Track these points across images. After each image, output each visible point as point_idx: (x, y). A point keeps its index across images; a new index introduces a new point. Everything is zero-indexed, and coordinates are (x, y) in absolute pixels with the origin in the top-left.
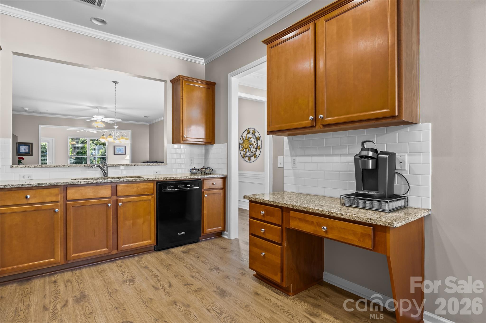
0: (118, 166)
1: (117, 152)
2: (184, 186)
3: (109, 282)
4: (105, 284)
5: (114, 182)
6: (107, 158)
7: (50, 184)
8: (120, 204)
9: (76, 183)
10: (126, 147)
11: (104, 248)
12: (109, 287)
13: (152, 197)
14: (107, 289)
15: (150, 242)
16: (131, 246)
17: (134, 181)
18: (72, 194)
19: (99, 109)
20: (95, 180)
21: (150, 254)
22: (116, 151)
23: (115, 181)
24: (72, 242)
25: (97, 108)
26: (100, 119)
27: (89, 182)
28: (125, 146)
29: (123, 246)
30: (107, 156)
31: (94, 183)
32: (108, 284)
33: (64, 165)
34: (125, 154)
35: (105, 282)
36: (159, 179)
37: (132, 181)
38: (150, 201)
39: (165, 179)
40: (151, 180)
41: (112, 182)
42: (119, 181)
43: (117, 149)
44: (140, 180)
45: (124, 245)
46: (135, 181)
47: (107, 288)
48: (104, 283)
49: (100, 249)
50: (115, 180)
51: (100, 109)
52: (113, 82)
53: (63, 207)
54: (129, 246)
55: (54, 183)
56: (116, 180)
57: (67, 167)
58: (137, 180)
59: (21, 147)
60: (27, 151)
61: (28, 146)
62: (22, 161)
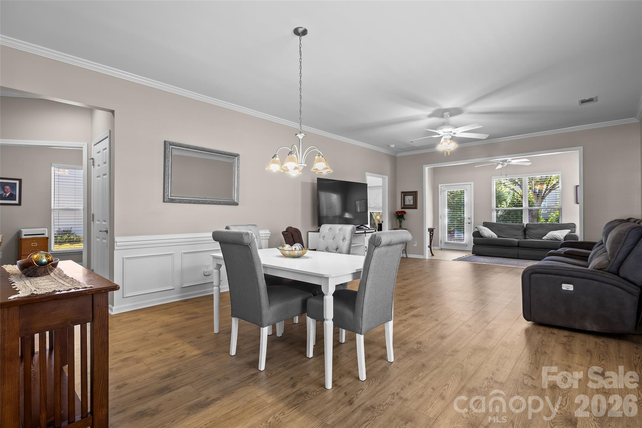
6: (561, 211)
26: (447, 135)
30: (562, 206)
59: (406, 197)
60: (412, 203)
61: (412, 196)
62: (404, 216)
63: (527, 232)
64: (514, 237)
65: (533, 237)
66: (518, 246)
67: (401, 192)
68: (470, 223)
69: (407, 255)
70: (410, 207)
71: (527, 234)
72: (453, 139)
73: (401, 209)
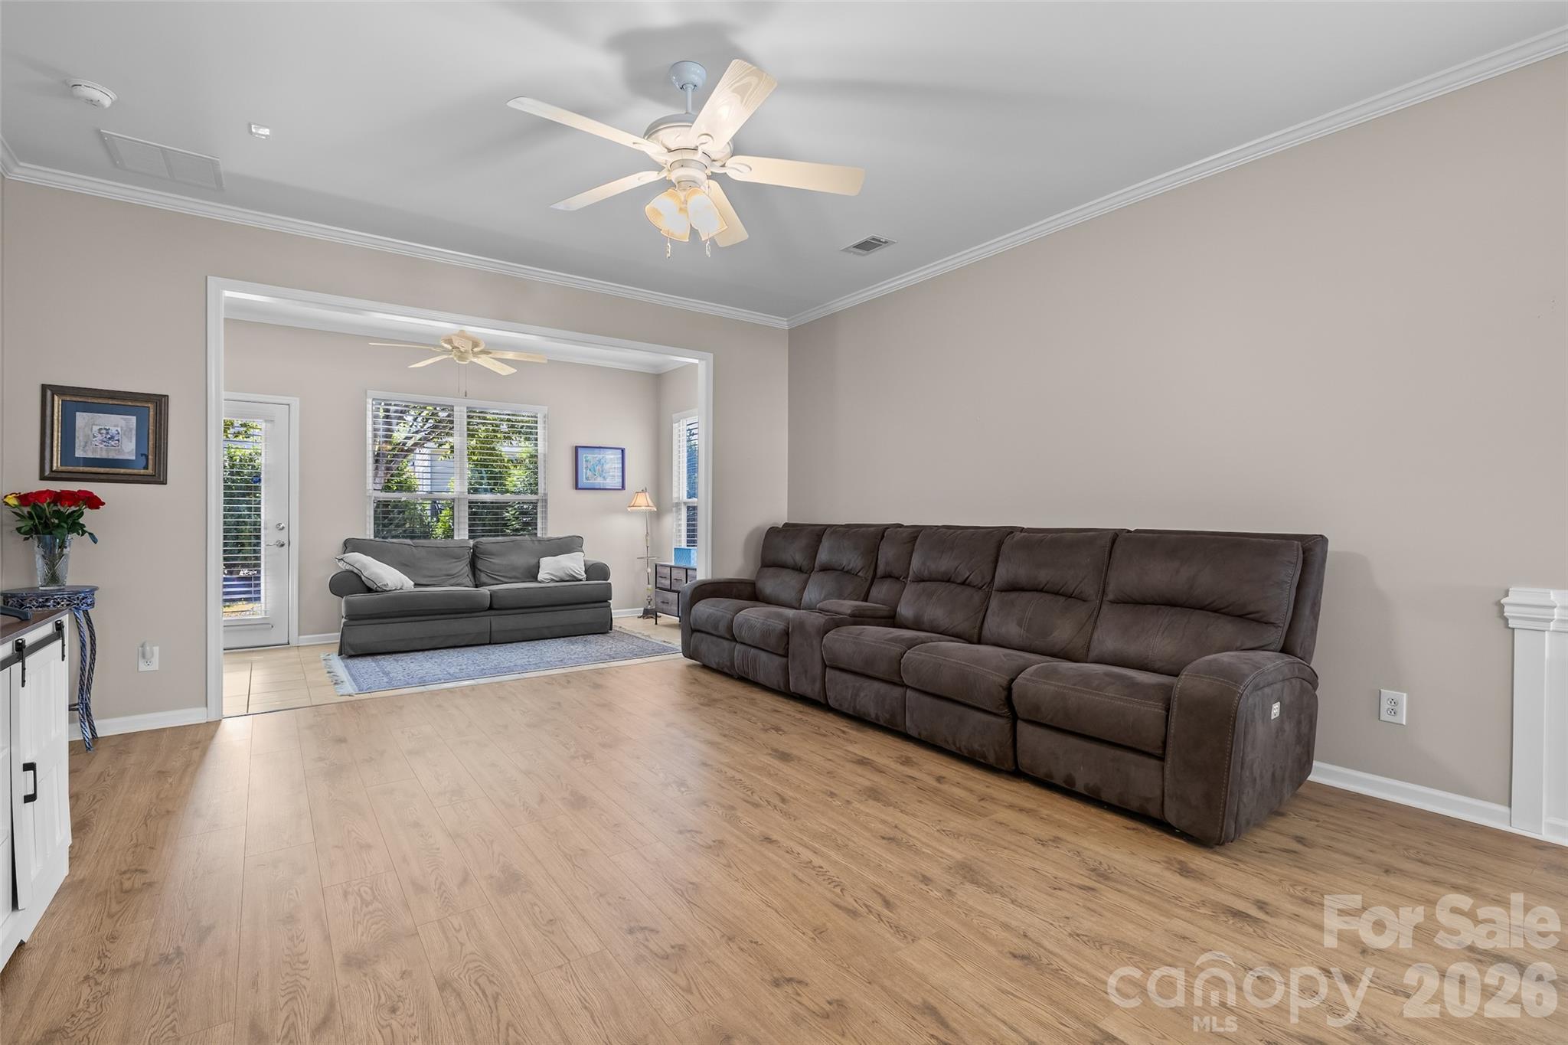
1: (587, 479)
6: (545, 507)
10: (626, 452)
22: (584, 472)
28: (623, 451)
30: (546, 495)
34: (623, 487)
43: (586, 461)
63: (480, 565)
64: (453, 581)
65: (502, 579)
66: (491, 608)
68: (282, 545)
69: (96, 723)
71: (480, 570)
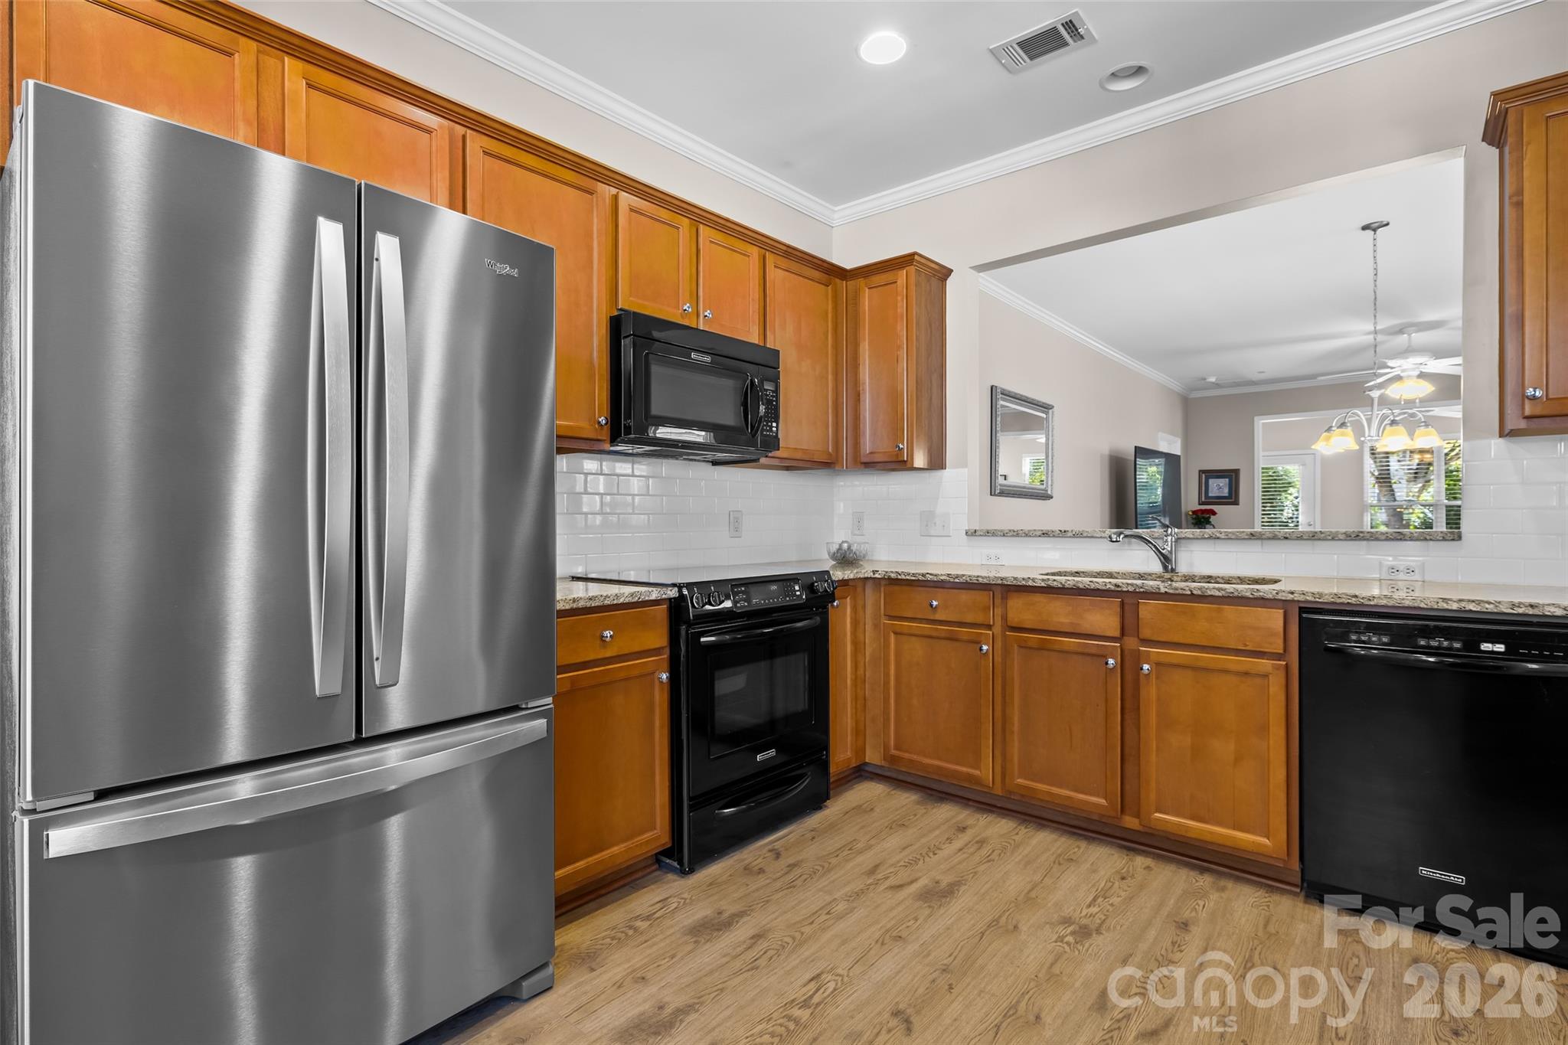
0: (1218, 538)
2: (1457, 645)
3: (1278, 932)
4: (1260, 934)
5: (1124, 589)
7: (971, 580)
8: (1146, 667)
9: (1024, 582)
11: (1098, 796)
12: (1264, 946)
13: (1278, 669)
14: (1252, 949)
15: (1265, 846)
16: (1188, 828)
17: (1195, 592)
18: (1020, 611)
19: (1409, 335)
20: (1070, 578)
21: (1267, 895)
23: (1131, 589)
24: (1016, 744)
25: (1401, 331)
26: (1414, 369)
27: (1055, 583)
29: (1157, 815)
31: (1068, 588)
32: (1270, 935)
33: (1065, 532)
35: (1266, 926)
36: (1310, 598)
37: (1189, 593)
38: (1266, 681)
39: (1339, 601)
40: (1270, 596)
41: (1119, 589)
42: (1142, 590)
44: (1220, 594)
45: (1160, 812)
46: (1199, 593)
47: (1255, 945)
48: (1261, 926)
49: (1086, 794)
50: (1128, 584)
51: (1417, 332)
52: (1365, 228)
53: (1000, 644)
54: (1179, 825)
55: (978, 577)
56: (1132, 585)
57: (1070, 537)
58: (1209, 593)
59: (1211, 481)
60: (1225, 492)
61: (1227, 480)
62: (1211, 520)
67: (1200, 471)
70: (1221, 501)
72: (1422, 376)
73: (1199, 504)
